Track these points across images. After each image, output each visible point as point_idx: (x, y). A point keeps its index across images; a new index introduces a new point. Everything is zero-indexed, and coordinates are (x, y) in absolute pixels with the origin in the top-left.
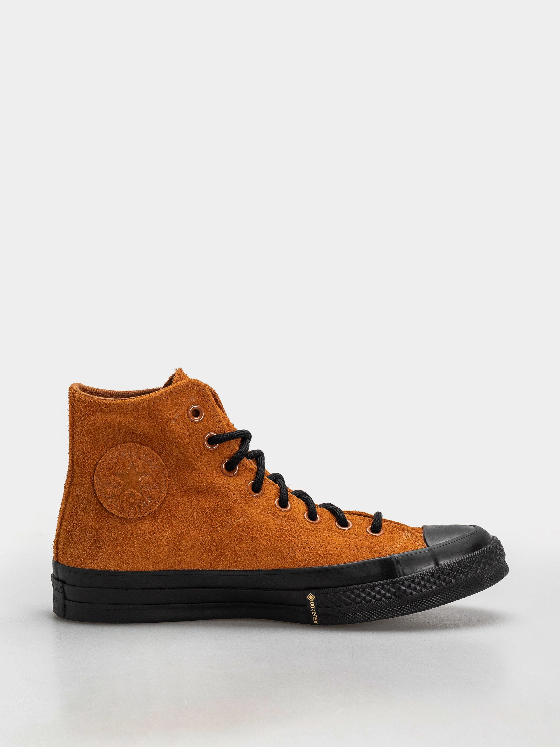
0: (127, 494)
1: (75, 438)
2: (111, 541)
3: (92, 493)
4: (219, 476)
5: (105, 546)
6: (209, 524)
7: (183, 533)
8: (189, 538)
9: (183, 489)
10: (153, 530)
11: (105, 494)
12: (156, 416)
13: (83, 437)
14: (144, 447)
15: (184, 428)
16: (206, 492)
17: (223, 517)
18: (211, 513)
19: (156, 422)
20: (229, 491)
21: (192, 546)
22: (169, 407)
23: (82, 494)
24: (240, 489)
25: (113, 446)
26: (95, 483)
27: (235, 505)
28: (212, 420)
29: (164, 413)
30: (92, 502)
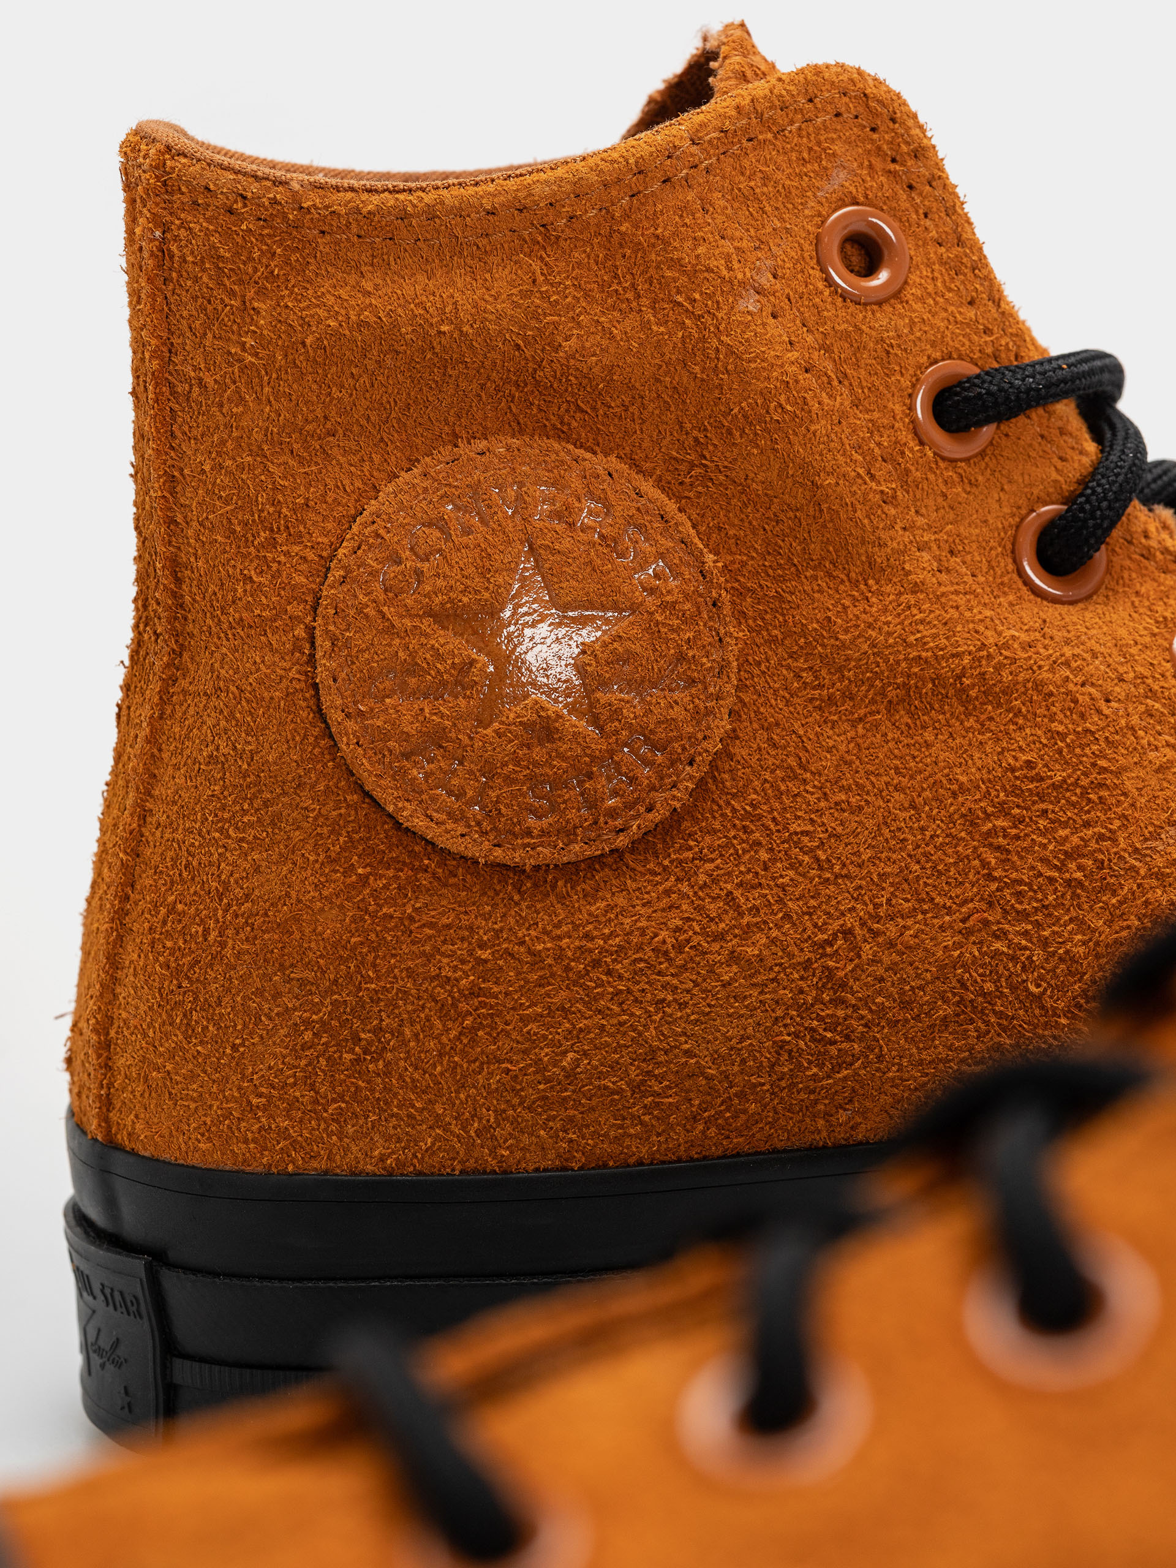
0: (513, 727)
1: (186, 428)
2: (436, 1002)
3: (305, 737)
4: (1011, 604)
5: (401, 1034)
6: (989, 875)
7: (847, 933)
8: (887, 960)
9: (821, 687)
10: (678, 929)
11: (386, 737)
12: (652, 271)
13: (238, 417)
14: (588, 455)
15: (810, 338)
16: (951, 692)
17: (1067, 831)
18: (993, 814)
19: (654, 308)
20: (1083, 685)
21: (905, 1005)
22: (720, 219)
23: (249, 743)
24: (1139, 669)
25: (413, 462)
26: (322, 675)
27: (1122, 761)
28: (950, 290)
29: (698, 257)
30: (313, 787)
